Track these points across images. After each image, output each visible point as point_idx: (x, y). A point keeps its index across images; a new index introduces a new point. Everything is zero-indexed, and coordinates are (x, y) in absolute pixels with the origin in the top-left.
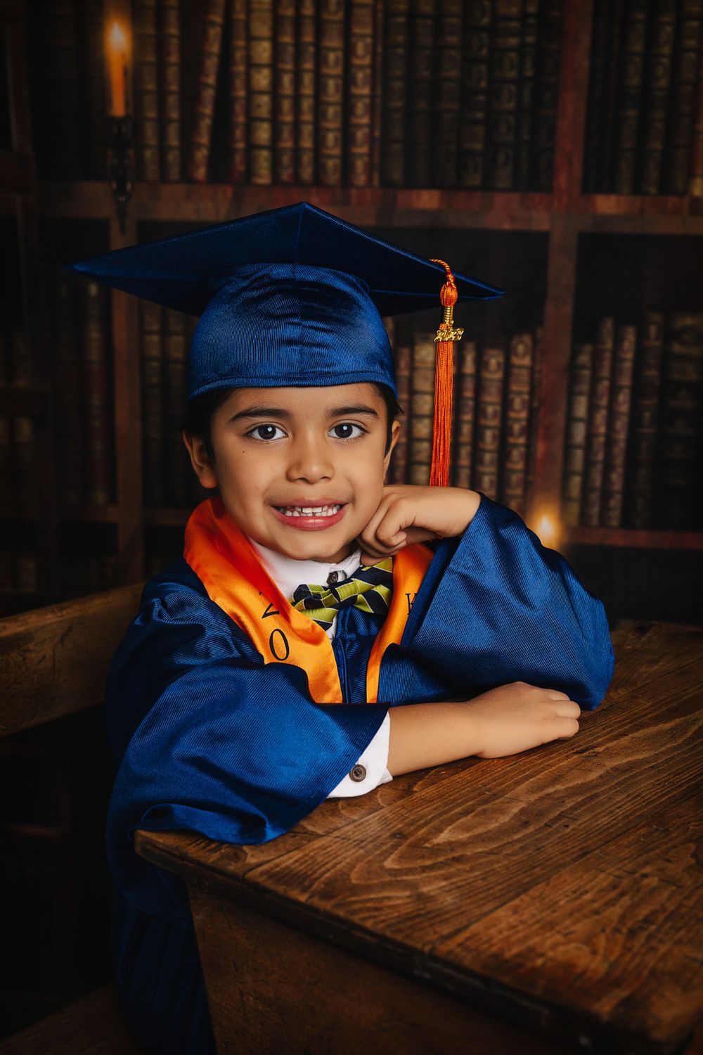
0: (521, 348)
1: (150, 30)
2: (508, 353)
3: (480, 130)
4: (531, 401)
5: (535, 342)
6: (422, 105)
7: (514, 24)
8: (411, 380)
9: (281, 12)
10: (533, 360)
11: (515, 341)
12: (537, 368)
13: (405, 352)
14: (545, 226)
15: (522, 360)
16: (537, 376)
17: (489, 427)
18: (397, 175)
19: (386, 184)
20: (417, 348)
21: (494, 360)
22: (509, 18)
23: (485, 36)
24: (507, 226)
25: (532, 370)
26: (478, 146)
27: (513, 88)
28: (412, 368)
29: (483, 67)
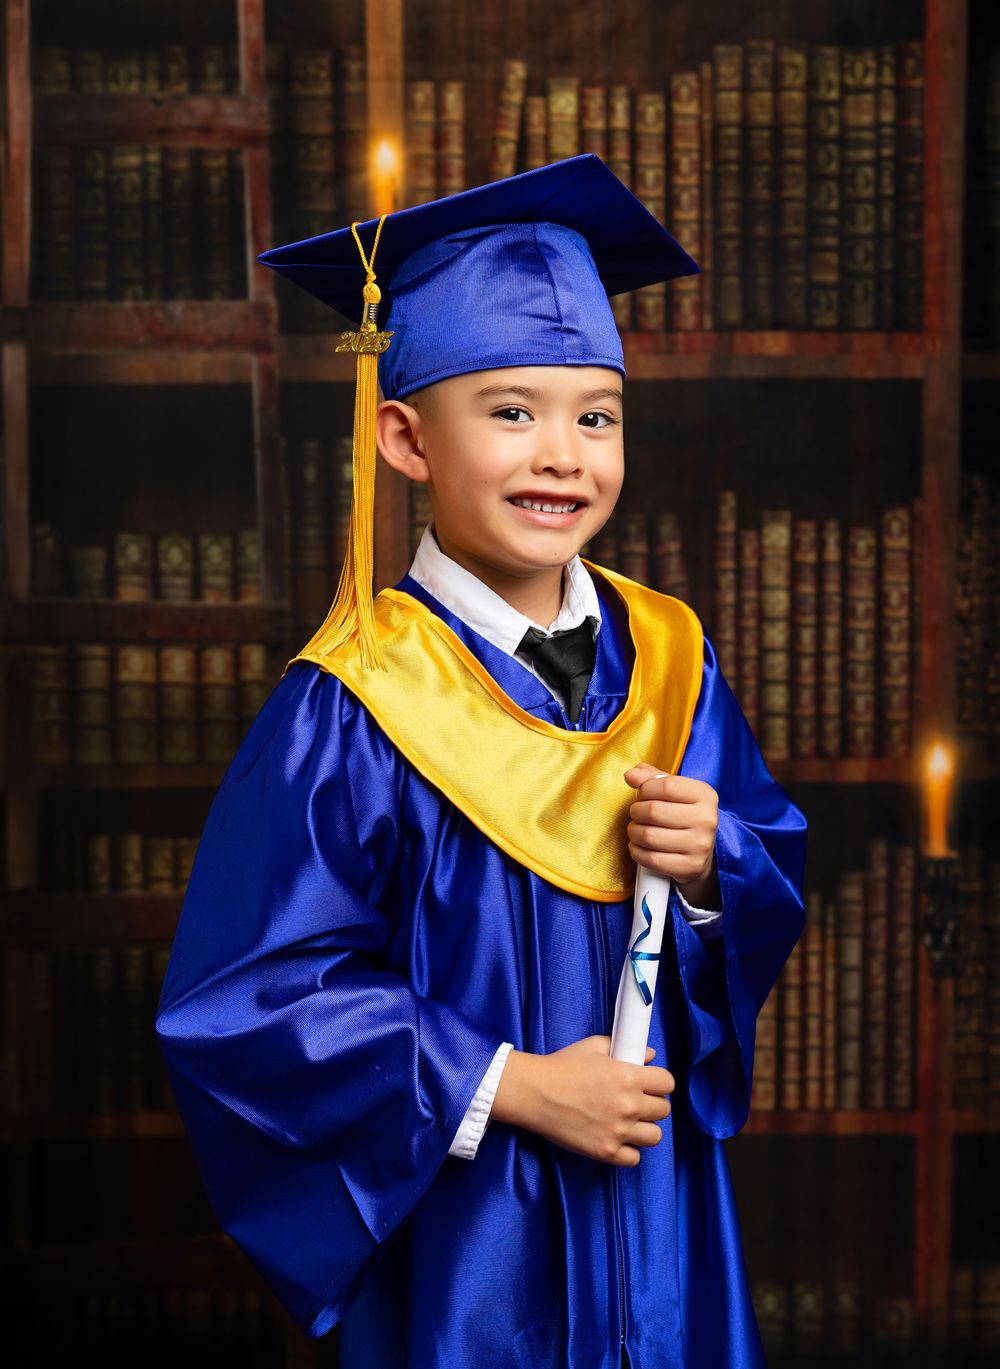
0: (896, 527)
1: (427, 149)
2: (880, 531)
3: (832, 258)
4: (912, 594)
5: (913, 517)
6: (761, 230)
7: (868, 135)
8: (759, 571)
9: (588, 124)
10: (912, 540)
11: (888, 517)
12: (917, 550)
13: (750, 536)
14: (918, 373)
15: (897, 542)
16: (917, 561)
17: (860, 631)
18: (733, 315)
19: (721, 326)
20: (767, 530)
21: (863, 543)
22: (860, 128)
23: (833, 149)
24: (870, 373)
25: (911, 555)
26: (831, 277)
27: (870, 209)
28: (760, 556)
29: (833, 186)
